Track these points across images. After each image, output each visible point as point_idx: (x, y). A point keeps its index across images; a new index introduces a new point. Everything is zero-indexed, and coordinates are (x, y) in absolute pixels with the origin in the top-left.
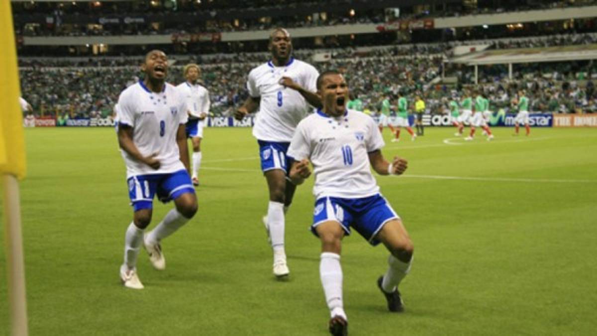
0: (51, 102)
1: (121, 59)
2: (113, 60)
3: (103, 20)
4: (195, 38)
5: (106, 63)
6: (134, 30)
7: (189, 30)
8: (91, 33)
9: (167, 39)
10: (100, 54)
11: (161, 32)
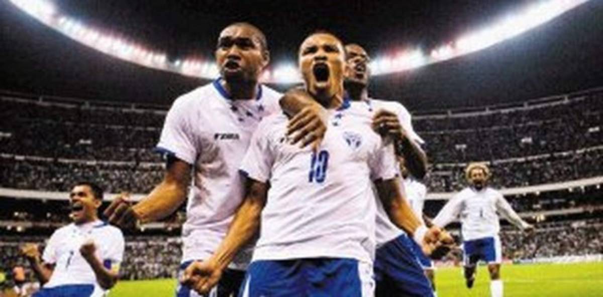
0: (513, 251)
1: (553, 223)
2: (548, 224)
3: (541, 202)
4: (597, 208)
5: (544, 227)
6: (559, 206)
7: (593, 204)
8: (535, 210)
9: (580, 210)
10: (541, 222)
11: (577, 206)
